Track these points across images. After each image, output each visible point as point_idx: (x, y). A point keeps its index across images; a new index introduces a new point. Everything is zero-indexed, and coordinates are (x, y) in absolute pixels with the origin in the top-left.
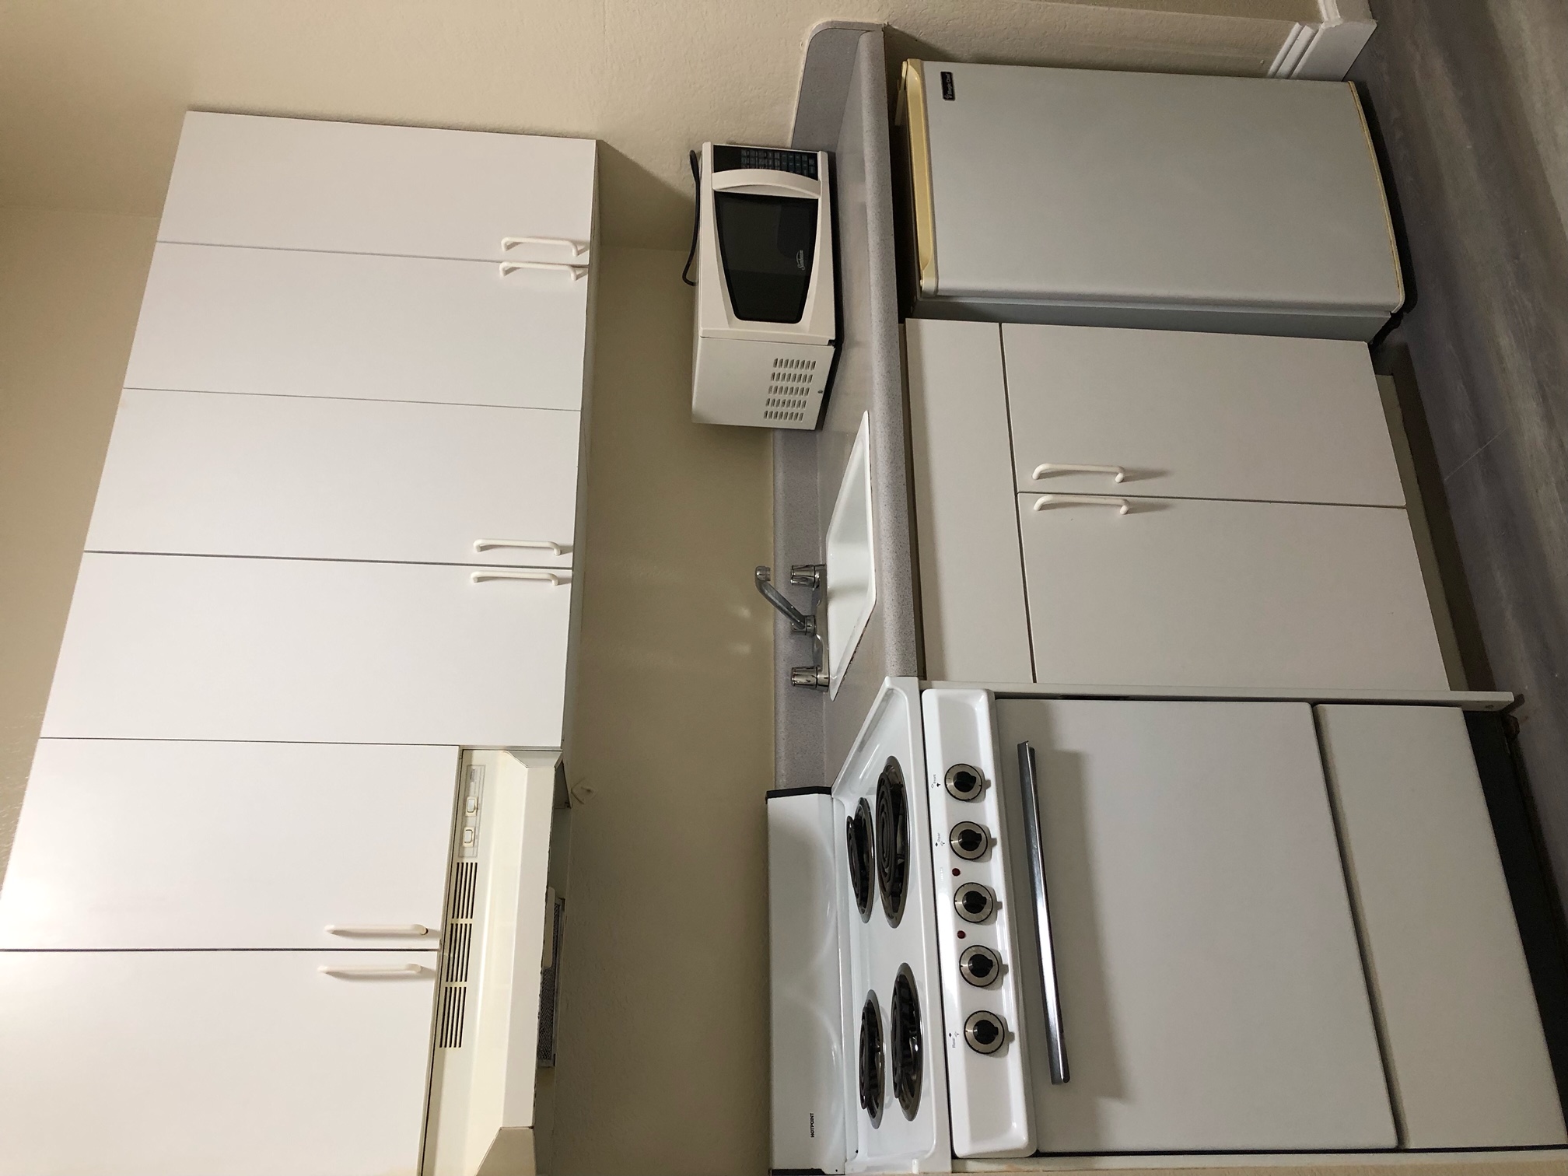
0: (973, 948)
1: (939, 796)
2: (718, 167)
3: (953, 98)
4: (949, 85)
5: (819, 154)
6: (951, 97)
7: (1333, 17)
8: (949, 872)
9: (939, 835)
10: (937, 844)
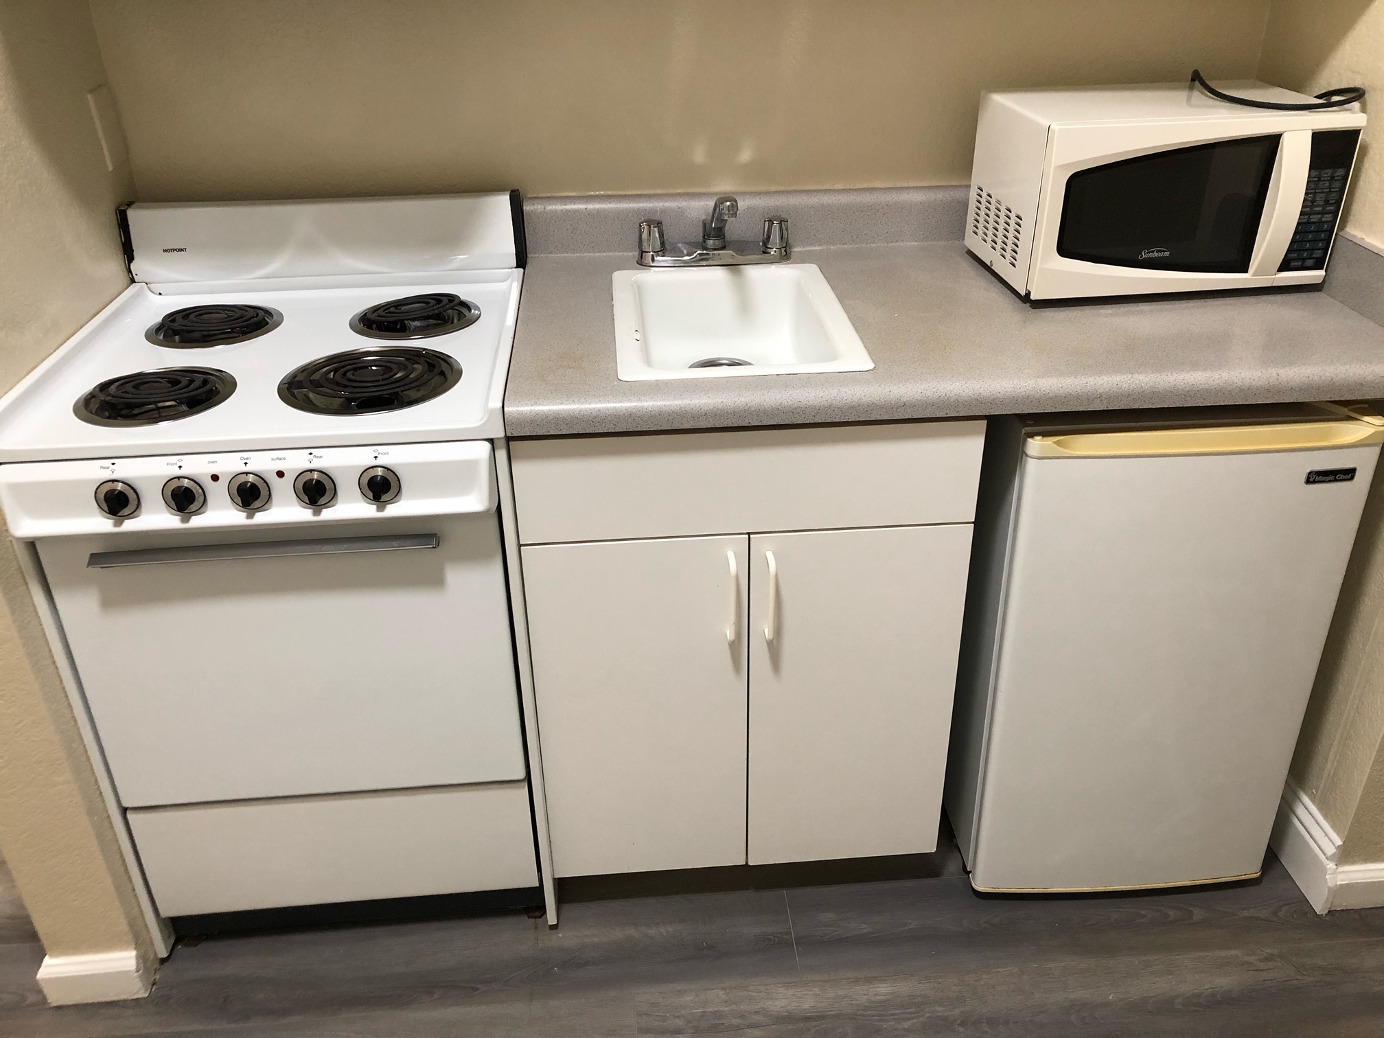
0: (200, 491)
1: (364, 458)
2: (1319, 139)
3: (1308, 481)
4: (1331, 478)
5: (1322, 273)
6: (1311, 480)
7: (1339, 877)
8: (280, 466)
9: (321, 457)
10: (311, 454)
